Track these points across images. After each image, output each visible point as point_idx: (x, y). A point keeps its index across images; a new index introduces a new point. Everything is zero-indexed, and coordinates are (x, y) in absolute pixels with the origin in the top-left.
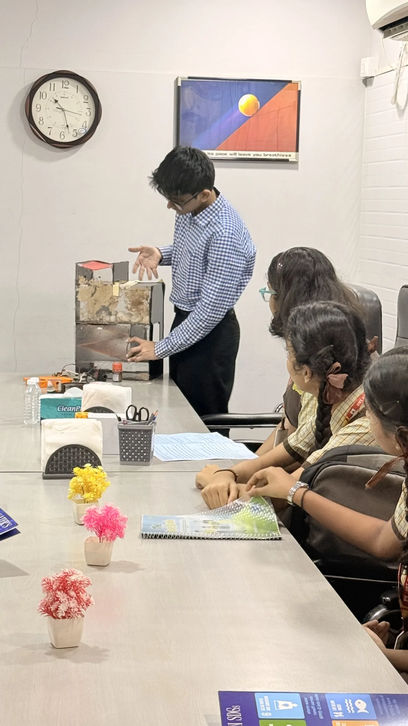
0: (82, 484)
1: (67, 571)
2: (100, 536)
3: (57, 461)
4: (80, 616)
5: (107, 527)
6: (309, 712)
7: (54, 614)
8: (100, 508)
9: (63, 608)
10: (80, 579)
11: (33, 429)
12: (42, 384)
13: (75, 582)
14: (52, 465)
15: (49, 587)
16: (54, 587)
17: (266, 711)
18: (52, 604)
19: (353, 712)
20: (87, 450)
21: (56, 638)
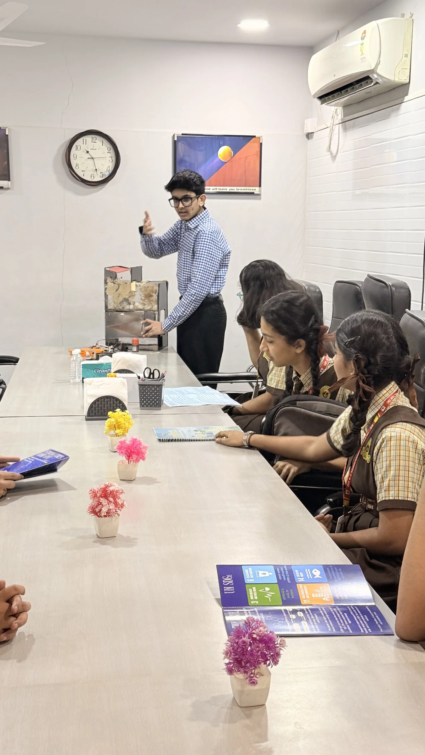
0: (114, 423)
1: (107, 483)
2: (128, 460)
3: (95, 408)
4: (116, 515)
5: (133, 453)
6: (280, 578)
7: (98, 514)
8: (128, 439)
9: (104, 510)
10: (116, 489)
11: (77, 386)
12: (83, 353)
13: (113, 491)
14: (92, 411)
15: (94, 495)
16: (98, 495)
17: (250, 578)
18: (97, 507)
19: (311, 577)
20: (117, 399)
21: (100, 530)
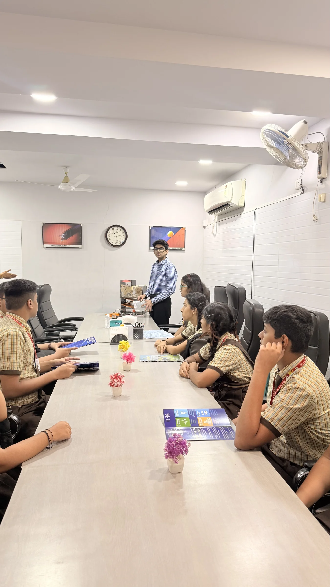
0: (122, 346)
1: (117, 373)
2: (127, 362)
3: (115, 339)
4: (121, 386)
5: (130, 359)
6: (190, 415)
7: (113, 386)
8: (127, 353)
9: (116, 384)
10: (121, 375)
11: (108, 330)
12: (110, 316)
13: (120, 376)
14: (113, 340)
15: (111, 377)
16: (113, 378)
17: (177, 415)
18: (113, 383)
19: (204, 414)
20: (124, 336)
21: (114, 393)
